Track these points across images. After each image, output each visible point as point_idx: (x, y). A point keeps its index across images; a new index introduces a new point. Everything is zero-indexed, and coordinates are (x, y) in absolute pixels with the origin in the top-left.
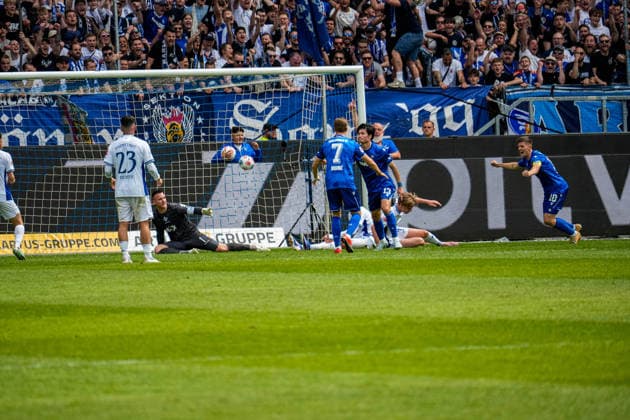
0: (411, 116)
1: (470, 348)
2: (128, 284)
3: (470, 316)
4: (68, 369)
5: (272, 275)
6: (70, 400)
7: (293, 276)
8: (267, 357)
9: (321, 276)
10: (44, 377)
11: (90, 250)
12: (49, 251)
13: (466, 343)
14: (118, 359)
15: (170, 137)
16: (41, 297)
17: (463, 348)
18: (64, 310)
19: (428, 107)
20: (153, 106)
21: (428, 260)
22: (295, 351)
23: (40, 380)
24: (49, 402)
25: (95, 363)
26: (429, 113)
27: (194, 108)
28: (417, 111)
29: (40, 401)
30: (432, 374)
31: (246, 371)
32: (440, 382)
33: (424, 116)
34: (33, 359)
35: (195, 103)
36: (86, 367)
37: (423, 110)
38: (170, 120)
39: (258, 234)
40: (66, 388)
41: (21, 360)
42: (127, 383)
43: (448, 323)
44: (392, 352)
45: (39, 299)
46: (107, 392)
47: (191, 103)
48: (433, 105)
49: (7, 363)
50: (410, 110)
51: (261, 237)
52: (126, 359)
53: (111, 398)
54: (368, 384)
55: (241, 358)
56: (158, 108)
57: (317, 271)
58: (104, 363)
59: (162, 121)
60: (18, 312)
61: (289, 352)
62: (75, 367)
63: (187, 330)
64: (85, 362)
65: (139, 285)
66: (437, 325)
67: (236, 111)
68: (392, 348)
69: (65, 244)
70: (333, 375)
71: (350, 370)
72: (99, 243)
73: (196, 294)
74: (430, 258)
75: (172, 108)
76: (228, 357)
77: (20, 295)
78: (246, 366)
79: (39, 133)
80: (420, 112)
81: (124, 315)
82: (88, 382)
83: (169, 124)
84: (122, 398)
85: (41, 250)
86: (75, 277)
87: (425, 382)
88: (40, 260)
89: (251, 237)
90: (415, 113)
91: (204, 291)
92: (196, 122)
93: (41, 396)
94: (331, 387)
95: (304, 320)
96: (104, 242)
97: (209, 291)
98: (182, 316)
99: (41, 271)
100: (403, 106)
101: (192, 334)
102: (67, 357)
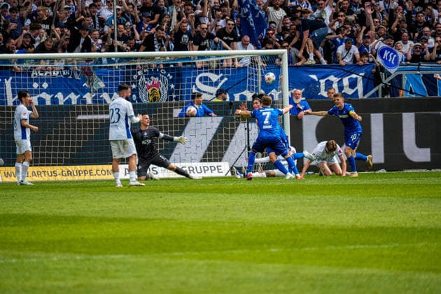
0: (320, 84)
1: (357, 247)
2: (119, 201)
3: (358, 224)
4: (76, 261)
5: (220, 195)
6: (77, 283)
7: (235, 196)
8: (215, 252)
9: (254, 196)
10: (59, 267)
11: (93, 178)
12: (64, 178)
13: (355, 243)
14: (111, 254)
15: (151, 98)
16: (58, 211)
17: (352, 247)
18: (74, 220)
19: (332, 78)
20: (139, 78)
21: (329, 185)
22: (235, 249)
23: (56, 269)
24: (62, 284)
25: (95, 257)
26: (332, 82)
27: (168, 78)
28: (324, 80)
29: (56, 283)
30: (330, 265)
31: (201, 263)
32: (335, 270)
33: (329, 85)
34: (52, 254)
35: (169, 75)
36: (89, 260)
37: (328, 80)
38: (151, 86)
39: (211, 167)
40: (75, 274)
41: (43, 255)
42: (117, 271)
43: (343, 230)
44: (303, 250)
45: (57, 212)
46: (103, 277)
47: (166, 75)
48: (335, 76)
49: (33, 257)
50: (319, 79)
51: (213, 168)
52: (117, 254)
53: (105, 281)
54: (286, 272)
55: (197, 253)
56: (143, 79)
57: (251, 193)
58: (101, 257)
59: (146, 87)
60: (42, 222)
61: (231, 249)
62: (81, 260)
63: (160, 233)
64: (88, 256)
65: (127, 202)
66: (334, 230)
67: (197, 81)
68: (302, 247)
69: (75, 174)
70: (261, 266)
71: (273, 262)
72: (99, 173)
73: (167, 208)
74: (330, 183)
75: (152, 78)
76: (188, 253)
77: (43, 209)
78: (200, 259)
79: (60, 96)
80: (326, 81)
81: (116, 223)
82: (89, 270)
83: (151, 89)
84: (113, 282)
85: (59, 178)
86: (82, 196)
87: (325, 270)
88: (58, 184)
89: (206, 169)
90: (322, 82)
91: (172, 206)
92: (170, 87)
93: (56, 280)
94: (259, 274)
95: (241, 227)
96: (103, 173)
97: (175, 207)
98: (156, 224)
99: (59, 192)
100: (314, 77)
101: (162, 237)
102: (76, 252)
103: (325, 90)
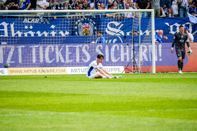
0: (170, 28)
1: (193, 109)
2: (70, 85)
3: (193, 98)
4: (51, 115)
5: (121, 83)
6: (53, 126)
7: (129, 83)
8: (122, 112)
9: (138, 83)
10: (43, 118)
11: (55, 74)
12: (40, 74)
13: (192, 108)
14: (69, 112)
15: (85, 34)
17: (191, 109)
18: (48, 94)
19: (176, 24)
20: (78, 23)
21: (176, 78)
22: (131, 110)
23: (41, 119)
24: (45, 127)
25: (60, 113)
26: (176, 27)
27: (93, 24)
28: (172, 26)
29: (42, 126)
30: (181, 118)
31: (114, 117)
32: (184, 121)
33: (175, 28)
34: (38, 112)
35: (94, 22)
36: (57, 114)
37: (174, 26)
38: (85, 28)
39: (115, 68)
40: (51, 122)
41: (34, 112)
42: (72, 120)
43: (185, 101)
44: (166, 110)
45: (39, 90)
46: (66, 124)
47: (92, 22)
48: (178, 24)
49: (29, 113)
50: (170, 25)
51: (116, 69)
52: (71, 112)
53: (68, 126)
54: (158, 122)
55: (112, 112)
56: (80, 24)
57: (137, 82)
58: (64, 113)
59: (82, 28)
60: (32, 95)
61: (129, 110)
62: (54, 115)
63: (92, 102)
65: (74, 86)
66: (181, 101)
67: (108, 26)
69: (46, 72)
70: (145, 118)
71: (152, 117)
72: (58, 71)
73: (94, 89)
74: (177, 77)
75: (85, 23)
76: (108, 112)
77: (32, 89)
78: (114, 115)
79: (38, 33)
80: (173, 26)
81: (70, 96)
82: (58, 120)
83: (85, 29)
84: (70, 126)
85: (38, 74)
86: (51, 83)
87: (178, 121)
88: (38, 77)
89: (112, 69)
90: (171, 26)
91: (97, 88)
92: (94, 28)
93: (42, 125)
94: (145, 123)
95: (133, 99)
96: (60, 71)
97: (99, 88)
98: (90, 97)
99: (39, 81)
100: (167, 24)
101: (94, 104)
102: (50, 111)
103: (173, 31)
